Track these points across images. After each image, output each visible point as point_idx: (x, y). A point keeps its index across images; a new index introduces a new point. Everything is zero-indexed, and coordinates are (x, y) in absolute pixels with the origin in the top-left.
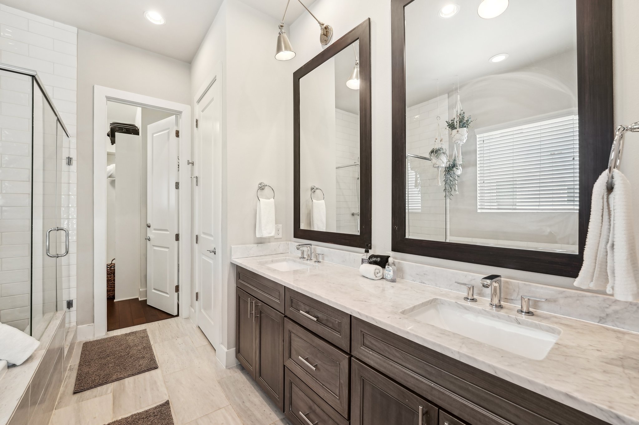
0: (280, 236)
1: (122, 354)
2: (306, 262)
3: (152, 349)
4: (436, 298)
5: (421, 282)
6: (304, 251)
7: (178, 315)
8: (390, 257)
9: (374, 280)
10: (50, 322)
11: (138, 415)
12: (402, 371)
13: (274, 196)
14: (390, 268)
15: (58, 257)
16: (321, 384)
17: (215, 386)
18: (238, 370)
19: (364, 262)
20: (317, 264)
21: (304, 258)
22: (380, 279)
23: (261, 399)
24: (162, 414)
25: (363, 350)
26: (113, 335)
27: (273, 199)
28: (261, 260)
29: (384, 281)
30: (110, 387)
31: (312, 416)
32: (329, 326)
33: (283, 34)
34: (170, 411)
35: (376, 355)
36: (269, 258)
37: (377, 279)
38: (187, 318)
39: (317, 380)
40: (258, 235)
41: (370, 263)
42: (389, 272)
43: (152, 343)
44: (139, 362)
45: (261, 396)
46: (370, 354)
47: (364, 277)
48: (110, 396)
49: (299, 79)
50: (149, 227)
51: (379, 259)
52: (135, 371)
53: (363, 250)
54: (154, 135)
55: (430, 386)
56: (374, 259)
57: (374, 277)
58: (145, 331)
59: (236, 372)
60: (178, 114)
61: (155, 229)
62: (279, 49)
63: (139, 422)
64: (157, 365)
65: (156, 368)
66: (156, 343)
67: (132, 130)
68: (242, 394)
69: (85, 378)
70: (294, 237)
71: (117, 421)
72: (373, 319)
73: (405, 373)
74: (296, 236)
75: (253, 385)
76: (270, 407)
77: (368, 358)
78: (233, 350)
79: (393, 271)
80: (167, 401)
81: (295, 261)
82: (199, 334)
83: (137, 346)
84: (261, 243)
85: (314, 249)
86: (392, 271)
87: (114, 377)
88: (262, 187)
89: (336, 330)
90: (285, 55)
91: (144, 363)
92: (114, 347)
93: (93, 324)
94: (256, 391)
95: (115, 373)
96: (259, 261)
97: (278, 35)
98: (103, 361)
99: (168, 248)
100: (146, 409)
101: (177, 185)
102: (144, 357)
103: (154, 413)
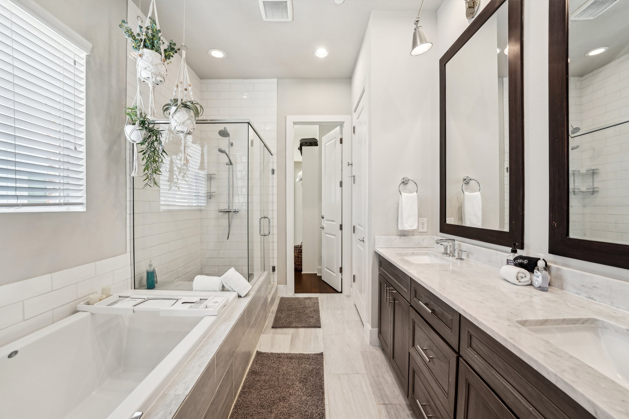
0: (425, 230)
1: (301, 311)
2: (448, 258)
3: (319, 313)
4: (594, 319)
5: (588, 296)
6: (447, 246)
7: (341, 292)
8: (539, 259)
9: (517, 285)
10: (260, 277)
11: (303, 355)
12: (503, 384)
13: (417, 190)
14: (539, 273)
15: (265, 236)
16: (435, 379)
17: (358, 355)
18: (380, 349)
19: (509, 263)
20: (459, 261)
21: (447, 253)
22: (526, 285)
23: (394, 380)
24: (317, 360)
25: (470, 352)
26: (297, 297)
27: (416, 193)
28: (400, 252)
29: (530, 288)
30: (291, 331)
31: (428, 408)
32: (443, 321)
33: (418, 29)
34: (323, 360)
35: (480, 360)
36: (411, 251)
37: (520, 284)
38: (348, 296)
39: (432, 373)
40: (400, 228)
41: (516, 265)
42: (539, 277)
43: (320, 308)
44: (310, 319)
45: (395, 377)
46: (475, 357)
47: (506, 280)
48: (290, 337)
49: (445, 65)
50: (323, 218)
51: (526, 261)
52: (306, 325)
53: (510, 249)
54: (326, 145)
55: (527, 409)
56: (520, 261)
57: (516, 282)
58: (317, 298)
59: (378, 350)
60: (341, 124)
61: (327, 220)
62: (414, 45)
63: (303, 360)
64: (321, 325)
65: (320, 327)
66: (323, 309)
67: (313, 143)
68: (378, 369)
69: (278, 320)
70: (440, 232)
71: (291, 353)
72: (476, 319)
73: (505, 386)
74: (441, 231)
75: (389, 365)
76: (400, 389)
77: (473, 361)
78: (376, 330)
79: (543, 277)
80: (322, 353)
81: (436, 256)
82: (355, 311)
83: (310, 308)
84: (404, 236)
85: (459, 245)
86: (541, 277)
87: (294, 325)
88: (405, 182)
89: (449, 326)
90: (422, 48)
91: (313, 321)
92: (297, 304)
93: (286, 286)
94: (391, 372)
95: (295, 322)
96: (399, 252)
97: (414, 31)
98: (289, 313)
99: (335, 236)
100: (309, 353)
101: (341, 184)
102: (313, 317)
103: (312, 357)
